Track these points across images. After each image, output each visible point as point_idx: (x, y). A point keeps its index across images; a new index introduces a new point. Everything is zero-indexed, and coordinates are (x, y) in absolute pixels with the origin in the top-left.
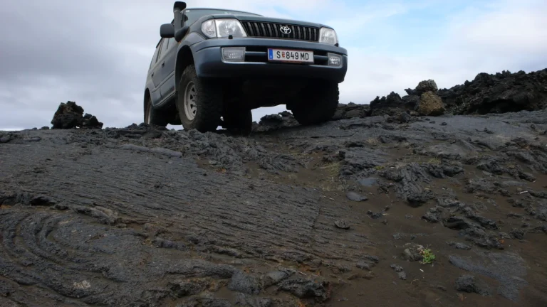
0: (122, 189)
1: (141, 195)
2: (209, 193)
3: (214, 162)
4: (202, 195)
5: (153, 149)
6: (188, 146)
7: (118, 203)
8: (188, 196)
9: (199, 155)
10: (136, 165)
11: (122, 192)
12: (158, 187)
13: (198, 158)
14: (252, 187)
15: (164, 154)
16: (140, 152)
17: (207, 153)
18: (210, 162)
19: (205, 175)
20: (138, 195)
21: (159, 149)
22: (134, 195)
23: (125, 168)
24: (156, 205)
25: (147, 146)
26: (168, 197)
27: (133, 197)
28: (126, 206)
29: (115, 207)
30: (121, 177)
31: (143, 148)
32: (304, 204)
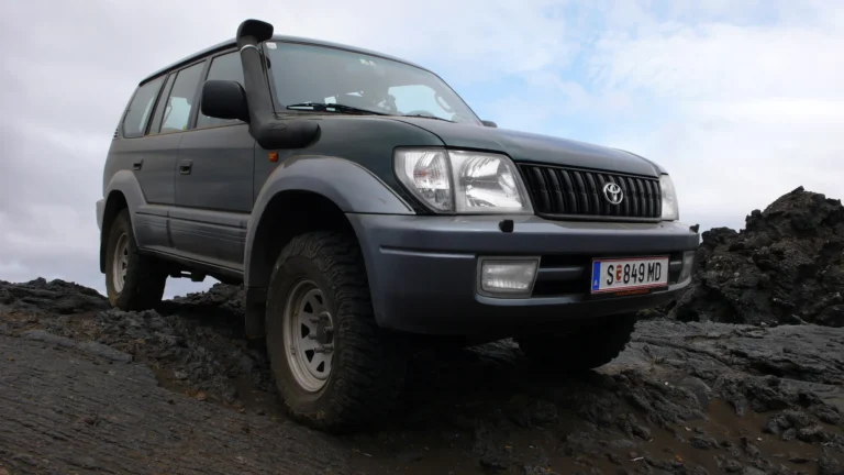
0: (27, 426)
1: (62, 439)
2: (177, 439)
3: (184, 375)
4: (167, 443)
5: (82, 345)
6: (140, 341)
7: (20, 455)
8: (143, 442)
9: (159, 359)
10: (53, 375)
11: (28, 431)
12: (92, 423)
13: (157, 365)
14: (247, 430)
15: (101, 356)
16: (59, 347)
17: (173, 358)
18: (177, 374)
19: (171, 402)
20: (56, 438)
21: (93, 345)
22: (50, 440)
23: (33, 380)
24: (90, 461)
25: (71, 337)
26: (110, 446)
27: (48, 444)
28: (35, 462)
29: (15, 463)
30: (25, 400)
31: (66, 341)
32: (328, 463)
